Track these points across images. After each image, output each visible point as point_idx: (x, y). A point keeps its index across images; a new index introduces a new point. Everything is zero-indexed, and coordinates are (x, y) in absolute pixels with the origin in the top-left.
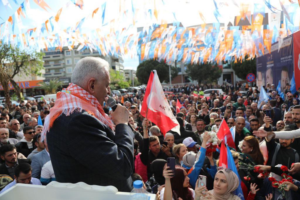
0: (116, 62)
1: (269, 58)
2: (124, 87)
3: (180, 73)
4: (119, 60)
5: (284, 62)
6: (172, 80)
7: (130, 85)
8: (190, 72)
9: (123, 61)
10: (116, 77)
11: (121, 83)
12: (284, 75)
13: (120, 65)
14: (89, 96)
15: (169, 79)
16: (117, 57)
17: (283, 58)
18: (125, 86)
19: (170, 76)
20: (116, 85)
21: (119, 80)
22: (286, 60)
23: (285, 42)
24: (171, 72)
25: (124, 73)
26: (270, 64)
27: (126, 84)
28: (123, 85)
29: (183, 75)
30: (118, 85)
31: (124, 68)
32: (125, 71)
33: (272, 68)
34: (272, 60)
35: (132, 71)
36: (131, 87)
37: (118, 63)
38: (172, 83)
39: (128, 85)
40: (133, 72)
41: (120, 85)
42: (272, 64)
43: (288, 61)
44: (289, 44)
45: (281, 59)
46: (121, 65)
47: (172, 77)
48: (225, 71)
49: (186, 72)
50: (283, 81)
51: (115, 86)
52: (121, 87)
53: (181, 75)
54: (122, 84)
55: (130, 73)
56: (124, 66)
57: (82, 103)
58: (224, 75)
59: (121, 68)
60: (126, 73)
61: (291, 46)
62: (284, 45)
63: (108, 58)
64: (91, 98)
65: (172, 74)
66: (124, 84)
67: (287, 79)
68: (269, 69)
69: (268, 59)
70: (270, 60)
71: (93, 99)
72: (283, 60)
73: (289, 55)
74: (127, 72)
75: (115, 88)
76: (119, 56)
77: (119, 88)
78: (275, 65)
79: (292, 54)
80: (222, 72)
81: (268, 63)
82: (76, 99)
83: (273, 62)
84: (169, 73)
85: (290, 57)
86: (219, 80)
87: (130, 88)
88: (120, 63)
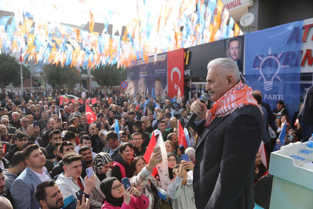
1: (143, 68)
5: (158, 74)
12: (157, 84)
17: (157, 70)
22: (160, 72)
23: (159, 57)
26: (143, 74)
33: (145, 77)
34: (145, 71)
42: (145, 74)
43: (161, 74)
44: (164, 59)
45: (155, 71)
50: (157, 89)
61: (165, 61)
62: (159, 59)
67: (160, 88)
68: (141, 78)
69: (141, 70)
70: (143, 70)
72: (156, 72)
73: (163, 68)
78: (148, 75)
79: (166, 68)
81: (141, 73)
83: (146, 72)
85: (164, 70)
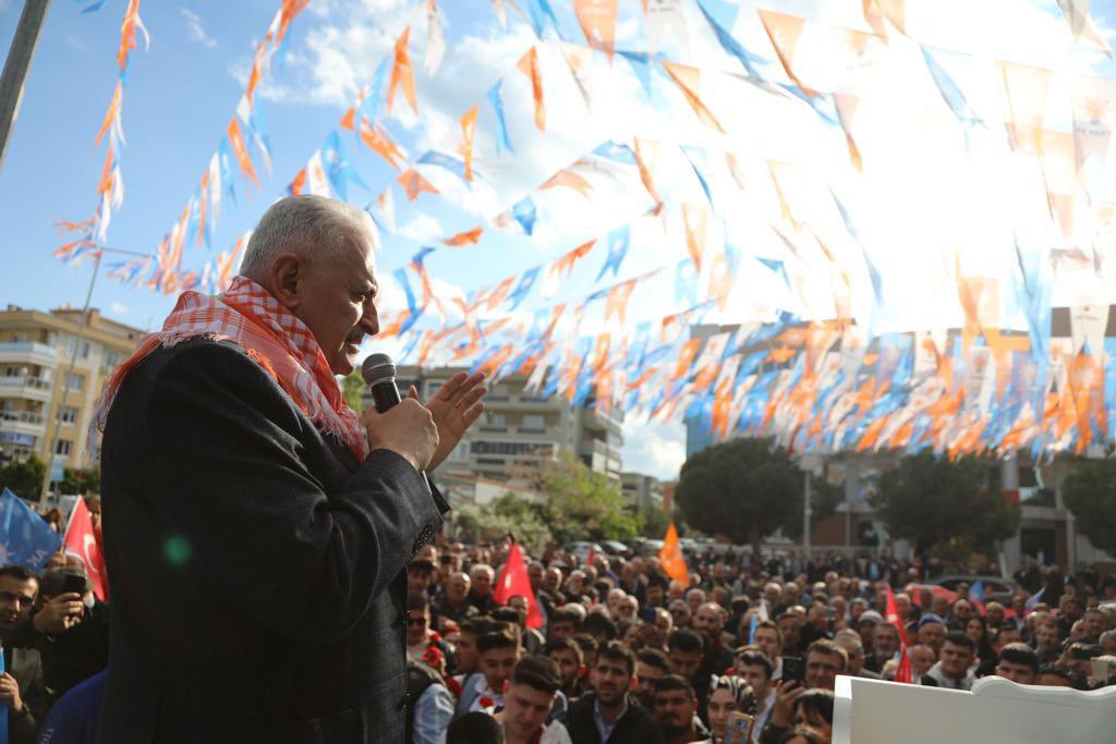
0: (597, 442)
2: (616, 534)
3: (842, 507)
4: (611, 438)
6: (813, 527)
7: (638, 528)
8: (884, 505)
9: (621, 442)
10: (590, 496)
11: (609, 518)
13: (608, 454)
14: (288, 319)
15: (801, 522)
16: (605, 426)
18: (622, 531)
19: (808, 512)
20: (592, 524)
21: (604, 508)
24: (812, 497)
25: (620, 484)
27: (626, 527)
28: (613, 528)
29: (854, 516)
30: (597, 526)
31: (621, 467)
32: (623, 476)
35: (648, 480)
36: (642, 540)
37: (604, 445)
38: (813, 542)
39: (634, 529)
40: (653, 486)
41: (605, 527)
46: (614, 453)
47: (812, 518)
48: (1030, 513)
49: (872, 501)
51: (585, 529)
52: (607, 535)
53: (843, 514)
54: (612, 522)
55: (642, 487)
56: (622, 457)
57: (247, 329)
58: (1025, 532)
59: (613, 465)
60: (625, 487)
63: (571, 424)
64: (293, 330)
65: (813, 507)
66: (619, 525)
71: (300, 332)
74: (630, 483)
75: (586, 533)
76: (609, 423)
77: (597, 536)
80: (1017, 518)
82: (227, 314)
84: (802, 501)
86: (1002, 550)
87: (640, 544)
88: (611, 447)
